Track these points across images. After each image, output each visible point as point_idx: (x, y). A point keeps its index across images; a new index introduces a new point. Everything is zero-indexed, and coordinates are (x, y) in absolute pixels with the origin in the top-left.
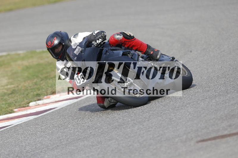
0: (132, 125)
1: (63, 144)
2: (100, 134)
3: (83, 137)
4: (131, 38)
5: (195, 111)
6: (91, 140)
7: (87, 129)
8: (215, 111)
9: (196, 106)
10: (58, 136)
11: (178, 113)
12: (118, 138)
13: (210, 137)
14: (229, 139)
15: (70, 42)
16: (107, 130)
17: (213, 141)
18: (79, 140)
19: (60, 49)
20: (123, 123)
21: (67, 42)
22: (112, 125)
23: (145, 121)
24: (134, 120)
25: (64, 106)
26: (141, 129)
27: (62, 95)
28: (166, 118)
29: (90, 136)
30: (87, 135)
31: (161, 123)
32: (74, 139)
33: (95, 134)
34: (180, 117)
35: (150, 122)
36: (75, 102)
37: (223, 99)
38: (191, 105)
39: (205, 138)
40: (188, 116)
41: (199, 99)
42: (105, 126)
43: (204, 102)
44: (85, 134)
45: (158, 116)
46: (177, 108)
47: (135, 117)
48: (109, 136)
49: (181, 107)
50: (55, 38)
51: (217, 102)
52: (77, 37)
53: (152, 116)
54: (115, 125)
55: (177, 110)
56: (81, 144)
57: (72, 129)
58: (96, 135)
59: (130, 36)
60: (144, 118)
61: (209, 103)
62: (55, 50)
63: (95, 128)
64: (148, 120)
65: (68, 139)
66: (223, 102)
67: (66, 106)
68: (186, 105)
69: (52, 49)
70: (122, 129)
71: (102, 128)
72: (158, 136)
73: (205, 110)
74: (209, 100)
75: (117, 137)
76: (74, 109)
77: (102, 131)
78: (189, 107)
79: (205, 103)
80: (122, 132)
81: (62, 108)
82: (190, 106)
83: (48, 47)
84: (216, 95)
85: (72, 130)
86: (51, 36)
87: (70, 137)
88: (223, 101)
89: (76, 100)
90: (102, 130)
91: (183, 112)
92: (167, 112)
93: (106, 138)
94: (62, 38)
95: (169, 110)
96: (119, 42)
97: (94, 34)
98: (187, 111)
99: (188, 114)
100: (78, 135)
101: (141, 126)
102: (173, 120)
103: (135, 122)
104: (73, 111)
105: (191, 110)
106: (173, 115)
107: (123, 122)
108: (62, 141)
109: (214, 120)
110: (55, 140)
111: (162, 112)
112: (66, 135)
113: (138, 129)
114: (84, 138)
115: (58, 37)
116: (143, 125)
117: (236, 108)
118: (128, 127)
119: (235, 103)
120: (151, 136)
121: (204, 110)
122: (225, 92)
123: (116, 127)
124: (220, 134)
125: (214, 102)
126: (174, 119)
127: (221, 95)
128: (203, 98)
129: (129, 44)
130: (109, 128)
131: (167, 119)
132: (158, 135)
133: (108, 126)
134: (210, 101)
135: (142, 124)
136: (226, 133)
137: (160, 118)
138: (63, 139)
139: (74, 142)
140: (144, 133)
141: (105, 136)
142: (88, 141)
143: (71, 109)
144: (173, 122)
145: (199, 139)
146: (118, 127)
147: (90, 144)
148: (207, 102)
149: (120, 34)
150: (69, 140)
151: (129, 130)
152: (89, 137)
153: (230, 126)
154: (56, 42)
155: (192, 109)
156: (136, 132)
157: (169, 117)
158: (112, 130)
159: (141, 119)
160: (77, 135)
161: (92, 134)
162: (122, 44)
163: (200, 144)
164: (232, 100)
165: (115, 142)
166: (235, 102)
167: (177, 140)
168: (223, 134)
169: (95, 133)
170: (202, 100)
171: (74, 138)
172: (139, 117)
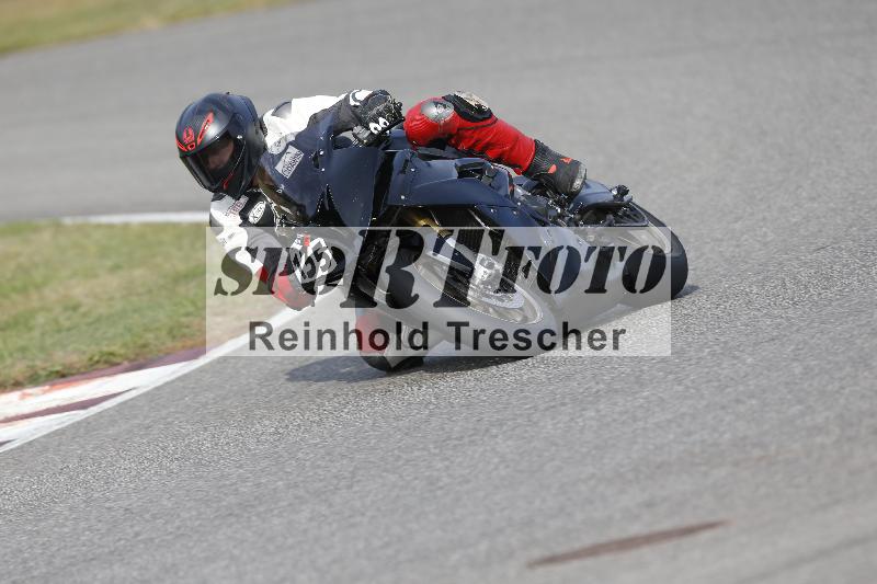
0: (290, 505)
1: (33, 577)
2: (170, 537)
3: (106, 550)
4: (480, 117)
5: (521, 451)
6: (138, 560)
7: (125, 520)
8: (594, 452)
9: (526, 431)
10: (15, 546)
11: (460, 459)
12: (236, 552)
13: (577, 545)
14: (646, 552)
15: (260, 131)
16: (198, 523)
17: (589, 562)
18: (94, 562)
19: (226, 154)
20: (256, 498)
21: (251, 130)
22: (215, 505)
23: (337, 489)
24: (296, 486)
25: (40, 435)
26: (322, 518)
27: (30, 395)
28: (416, 478)
29: (132, 546)
30: (122, 542)
31: (398, 496)
32: (74, 557)
33: (152, 540)
34: (467, 471)
35: (356, 492)
36: (78, 419)
37: (624, 405)
38: (505, 428)
39: (560, 549)
40: (496, 468)
41: (535, 408)
42: (190, 508)
43: (553, 419)
44: (117, 538)
45: (386, 470)
46: (456, 439)
47: (298, 476)
48: (205, 544)
49: (470, 436)
50: (210, 116)
51: (604, 416)
52: (288, 115)
53: (361, 472)
54: (224, 503)
55: (455, 446)
56: (99, 577)
57: (66, 519)
58: (157, 541)
59: (479, 109)
60: (336, 477)
61: (572, 419)
62: (210, 160)
63: (154, 517)
64: (349, 487)
65: (53, 556)
66: (624, 418)
67: (44, 437)
68: (487, 431)
69: (198, 158)
70: (254, 518)
71: (179, 516)
72: (387, 545)
73: (556, 445)
74: (570, 411)
75: (235, 547)
76: (76, 446)
77: (179, 528)
78: (500, 437)
79: (558, 423)
80: (254, 529)
81: (30, 443)
82: (505, 432)
83: (184, 149)
84: (598, 391)
85: (68, 523)
86: (195, 109)
87: (59, 550)
88: (626, 412)
89: (81, 415)
90: (177, 523)
91: (477, 455)
92: (417, 453)
93: (194, 552)
94: (234, 115)
95: (423, 449)
96: (440, 130)
97: (352, 103)
98: (493, 449)
99: (496, 460)
100: (90, 541)
101: (324, 509)
102: (441, 484)
103: (301, 492)
104: (70, 454)
105: (508, 446)
106: (440, 465)
107: (256, 494)
108: (32, 564)
109: (592, 482)
110: (6, 561)
111: (399, 457)
112: (44, 544)
113: (311, 519)
114: (111, 553)
115: (220, 113)
116: (330, 505)
117: (671, 436)
118: (276, 512)
119: (670, 421)
120: (361, 545)
121: (554, 448)
122: (632, 379)
123: (229, 512)
124: (615, 533)
125: (592, 418)
126: (446, 480)
127: (616, 391)
128: (553, 404)
129: (476, 136)
130: (204, 516)
131: (417, 482)
132: (386, 539)
133: (202, 510)
134: (578, 414)
135: (326, 501)
136: (636, 529)
137: (392, 478)
138: (36, 558)
139: (74, 569)
140: (333, 534)
141: (191, 544)
142: (128, 563)
143: (63, 448)
144: (439, 493)
145: (537, 553)
146: (237, 512)
147: (135, 574)
148: (568, 418)
149: (445, 102)
150: (57, 561)
151: (276, 521)
152: (129, 548)
153: (650, 505)
154: (212, 131)
155: (509, 443)
156: (305, 531)
157: (427, 474)
158: (217, 522)
159: (321, 480)
160: (87, 543)
161: (140, 538)
162: (451, 136)
163: (541, 571)
164: (657, 409)
165: (227, 567)
166: (669, 416)
167: (455, 557)
168: (624, 535)
169: (154, 535)
170: (547, 409)
171: (74, 553)
172: (315, 473)
